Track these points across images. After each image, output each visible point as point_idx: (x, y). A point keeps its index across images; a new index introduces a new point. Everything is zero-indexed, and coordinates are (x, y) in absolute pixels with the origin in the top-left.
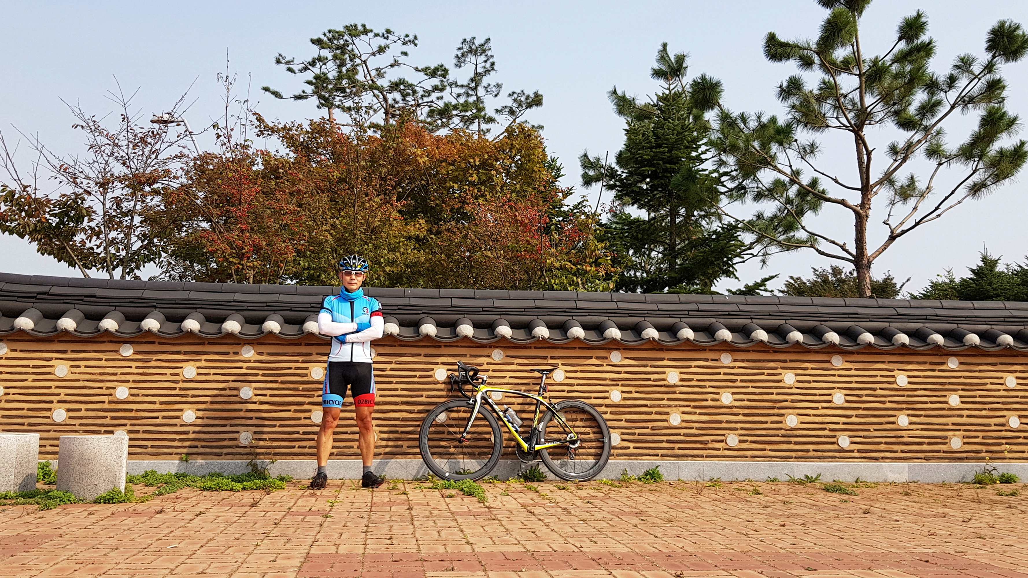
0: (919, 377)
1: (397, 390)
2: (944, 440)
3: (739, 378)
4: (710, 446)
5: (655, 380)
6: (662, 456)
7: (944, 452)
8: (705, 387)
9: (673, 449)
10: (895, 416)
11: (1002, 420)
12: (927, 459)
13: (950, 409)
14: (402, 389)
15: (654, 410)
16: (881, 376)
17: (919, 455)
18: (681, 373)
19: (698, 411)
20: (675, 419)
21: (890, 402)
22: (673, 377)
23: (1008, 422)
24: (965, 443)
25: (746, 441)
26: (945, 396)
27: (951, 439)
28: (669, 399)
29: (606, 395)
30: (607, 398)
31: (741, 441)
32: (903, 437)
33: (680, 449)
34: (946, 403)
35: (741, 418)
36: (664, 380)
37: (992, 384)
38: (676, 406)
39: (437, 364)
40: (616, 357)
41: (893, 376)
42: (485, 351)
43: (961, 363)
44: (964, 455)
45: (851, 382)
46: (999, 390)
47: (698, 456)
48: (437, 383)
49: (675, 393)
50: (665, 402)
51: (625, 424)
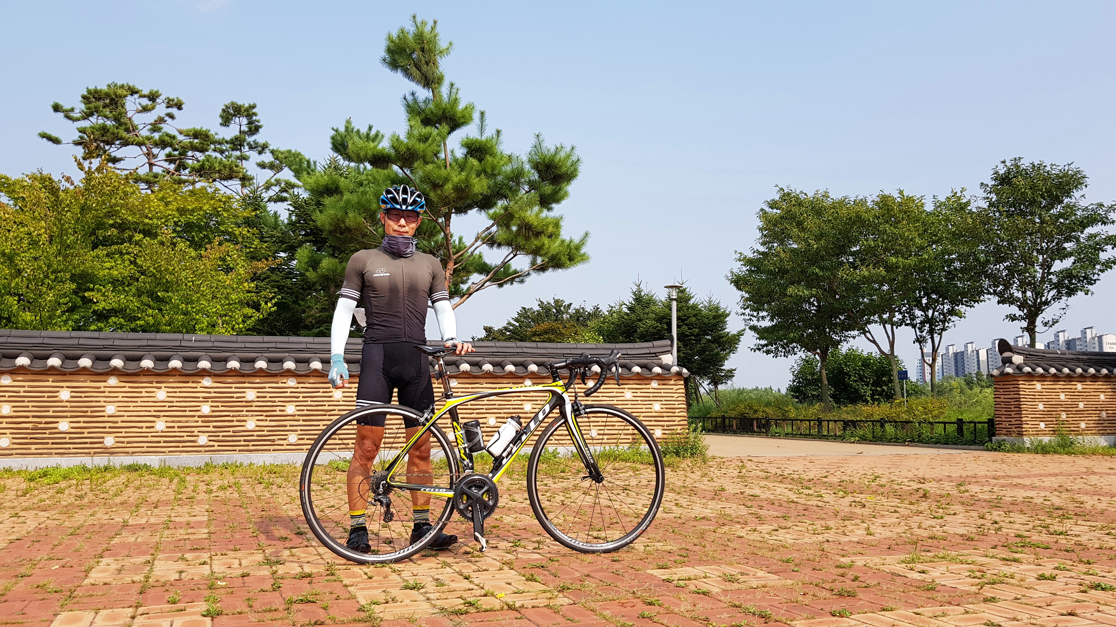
1: (28, 407)
3: (301, 395)
4: (276, 443)
5: (237, 398)
6: (239, 451)
8: (275, 402)
9: (248, 446)
14: (33, 406)
15: (235, 419)
18: (257, 392)
19: (269, 418)
20: (251, 424)
22: (251, 395)
25: (303, 439)
28: (247, 411)
29: (198, 408)
30: (199, 411)
31: (299, 439)
33: (253, 445)
35: (301, 423)
36: (244, 397)
38: (252, 416)
39: (63, 387)
40: (207, 382)
42: (103, 378)
47: (266, 450)
48: (62, 401)
49: (252, 406)
50: (244, 413)
51: (211, 429)
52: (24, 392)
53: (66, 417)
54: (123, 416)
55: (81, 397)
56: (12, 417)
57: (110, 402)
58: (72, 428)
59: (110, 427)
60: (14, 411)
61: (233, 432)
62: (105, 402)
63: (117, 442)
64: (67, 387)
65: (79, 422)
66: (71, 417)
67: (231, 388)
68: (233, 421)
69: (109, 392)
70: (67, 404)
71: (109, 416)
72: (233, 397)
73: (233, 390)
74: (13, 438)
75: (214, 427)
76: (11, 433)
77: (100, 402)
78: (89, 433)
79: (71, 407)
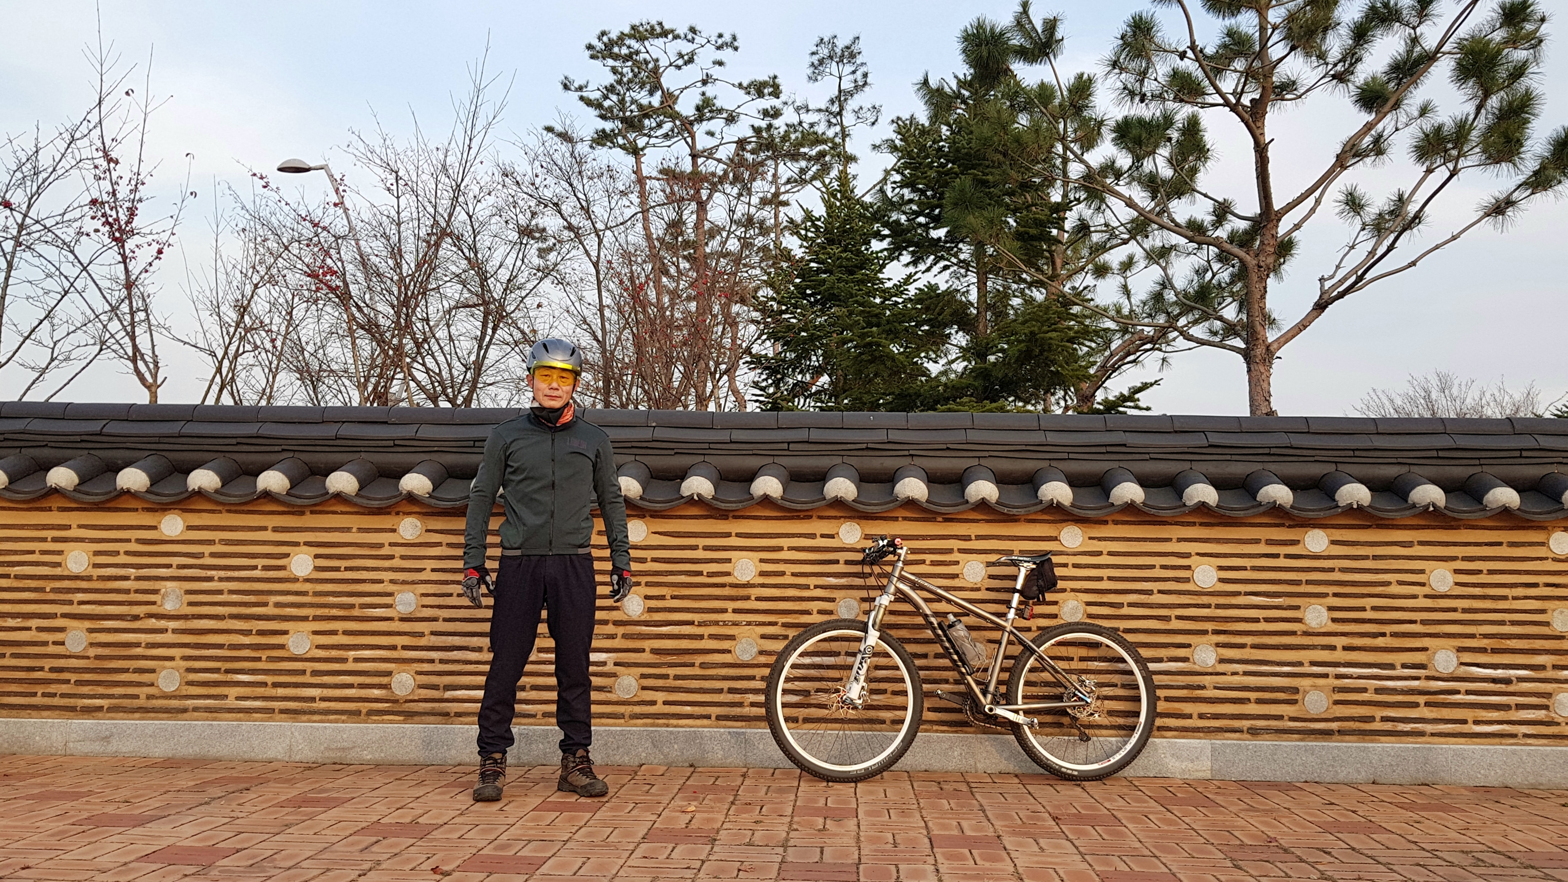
0: (1244, 569)
1: (220, 592)
2: (1292, 695)
5: (711, 575)
7: (1292, 719)
8: (807, 587)
10: (1189, 646)
11: (1418, 657)
12: (1254, 732)
13: (1306, 634)
14: (231, 592)
15: (706, 631)
16: (1163, 567)
17: (1236, 724)
18: (762, 561)
20: (747, 648)
21: (1179, 618)
22: (745, 568)
23: (1430, 659)
24: (1337, 702)
25: (884, 692)
26: (1297, 608)
27: (1306, 692)
28: (735, 611)
32: (1203, 688)
34: (1299, 620)
36: (728, 574)
37: (1401, 583)
38: (749, 624)
39: (297, 544)
40: (640, 531)
41: (1188, 568)
42: (384, 521)
43: (1333, 542)
44: (1335, 726)
45: (1100, 579)
46: (1415, 597)
48: (296, 580)
49: (748, 598)
50: (729, 617)
51: (646, 657)
52: (213, 555)
53: (305, 619)
54: (435, 619)
55: (337, 569)
56: (185, 617)
57: (404, 582)
58: (318, 647)
59: (404, 648)
60: (191, 604)
61: (703, 665)
62: (392, 581)
63: (421, 687)
64: (306, 544)
65: (334, 633)
66: (316, 618)
67: (694, 548)
68: (701, 637)
69: (403, 557)
70: (308, 587)
71: (402, 620)
72: (700, 573)
73: (700, 554)
74: (189, 670)
75: (654, 651)
76: (185, 658)
77: (381, 581)
78: (357, 660)
79: (316, 594)
